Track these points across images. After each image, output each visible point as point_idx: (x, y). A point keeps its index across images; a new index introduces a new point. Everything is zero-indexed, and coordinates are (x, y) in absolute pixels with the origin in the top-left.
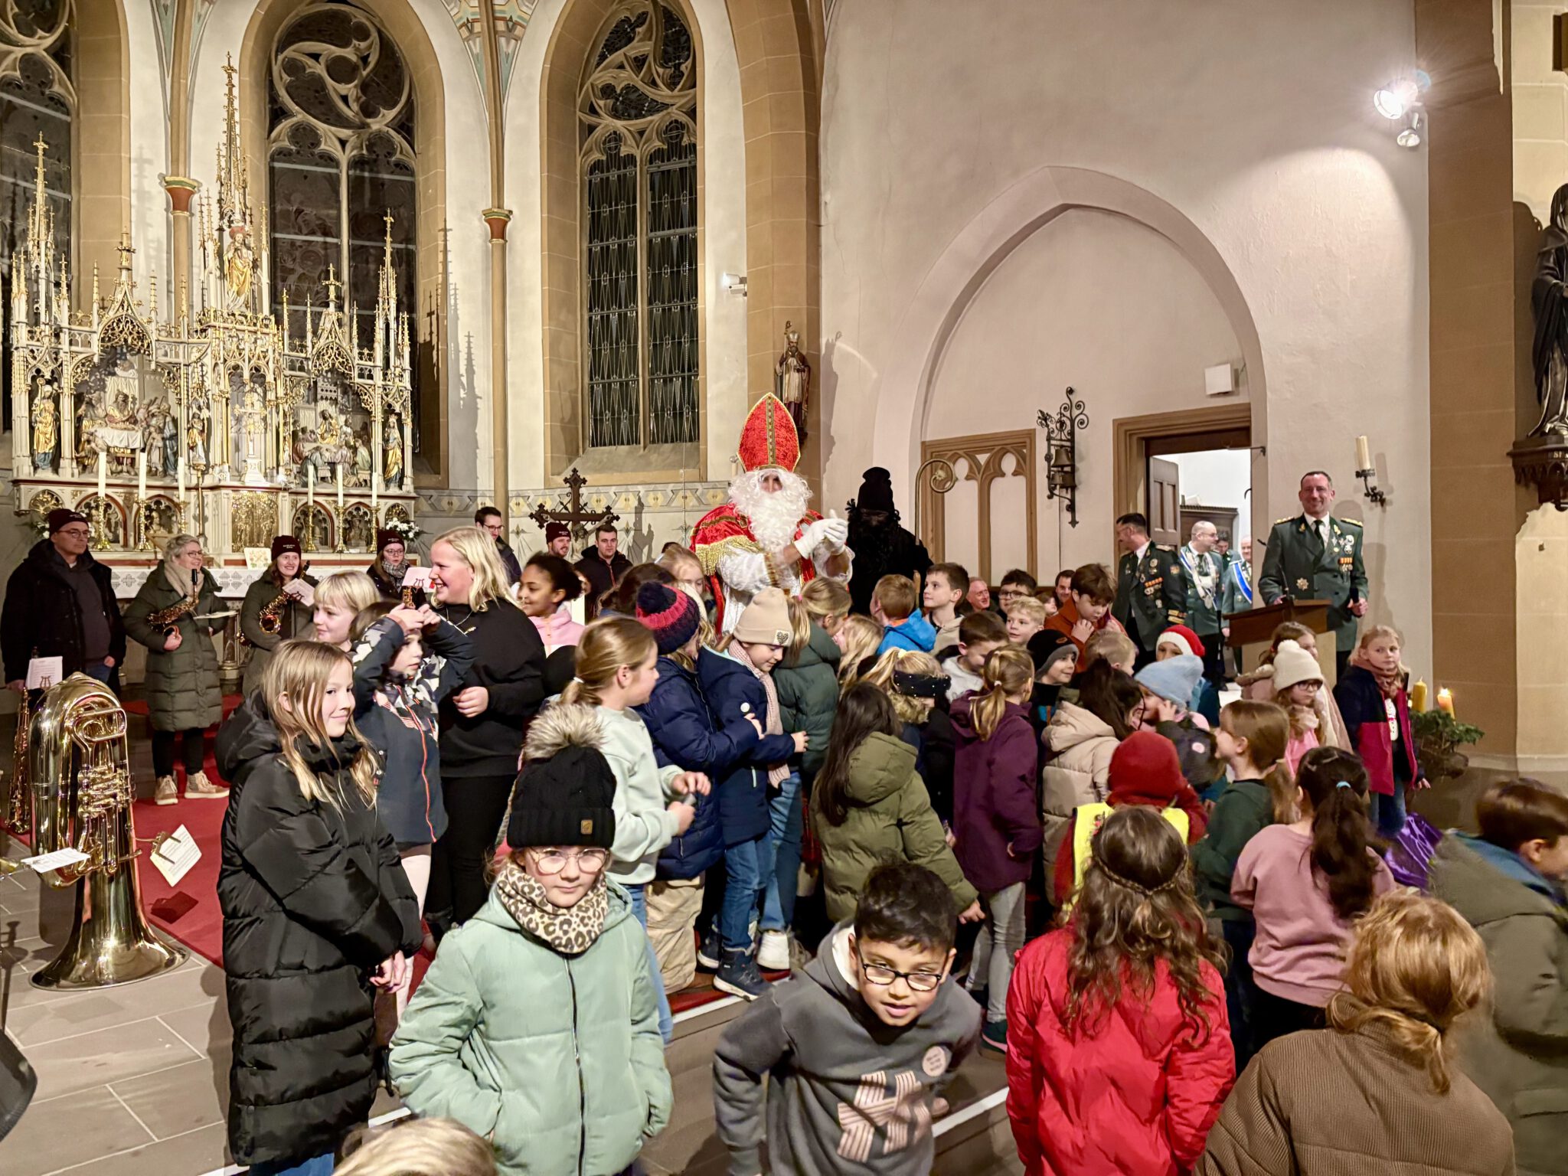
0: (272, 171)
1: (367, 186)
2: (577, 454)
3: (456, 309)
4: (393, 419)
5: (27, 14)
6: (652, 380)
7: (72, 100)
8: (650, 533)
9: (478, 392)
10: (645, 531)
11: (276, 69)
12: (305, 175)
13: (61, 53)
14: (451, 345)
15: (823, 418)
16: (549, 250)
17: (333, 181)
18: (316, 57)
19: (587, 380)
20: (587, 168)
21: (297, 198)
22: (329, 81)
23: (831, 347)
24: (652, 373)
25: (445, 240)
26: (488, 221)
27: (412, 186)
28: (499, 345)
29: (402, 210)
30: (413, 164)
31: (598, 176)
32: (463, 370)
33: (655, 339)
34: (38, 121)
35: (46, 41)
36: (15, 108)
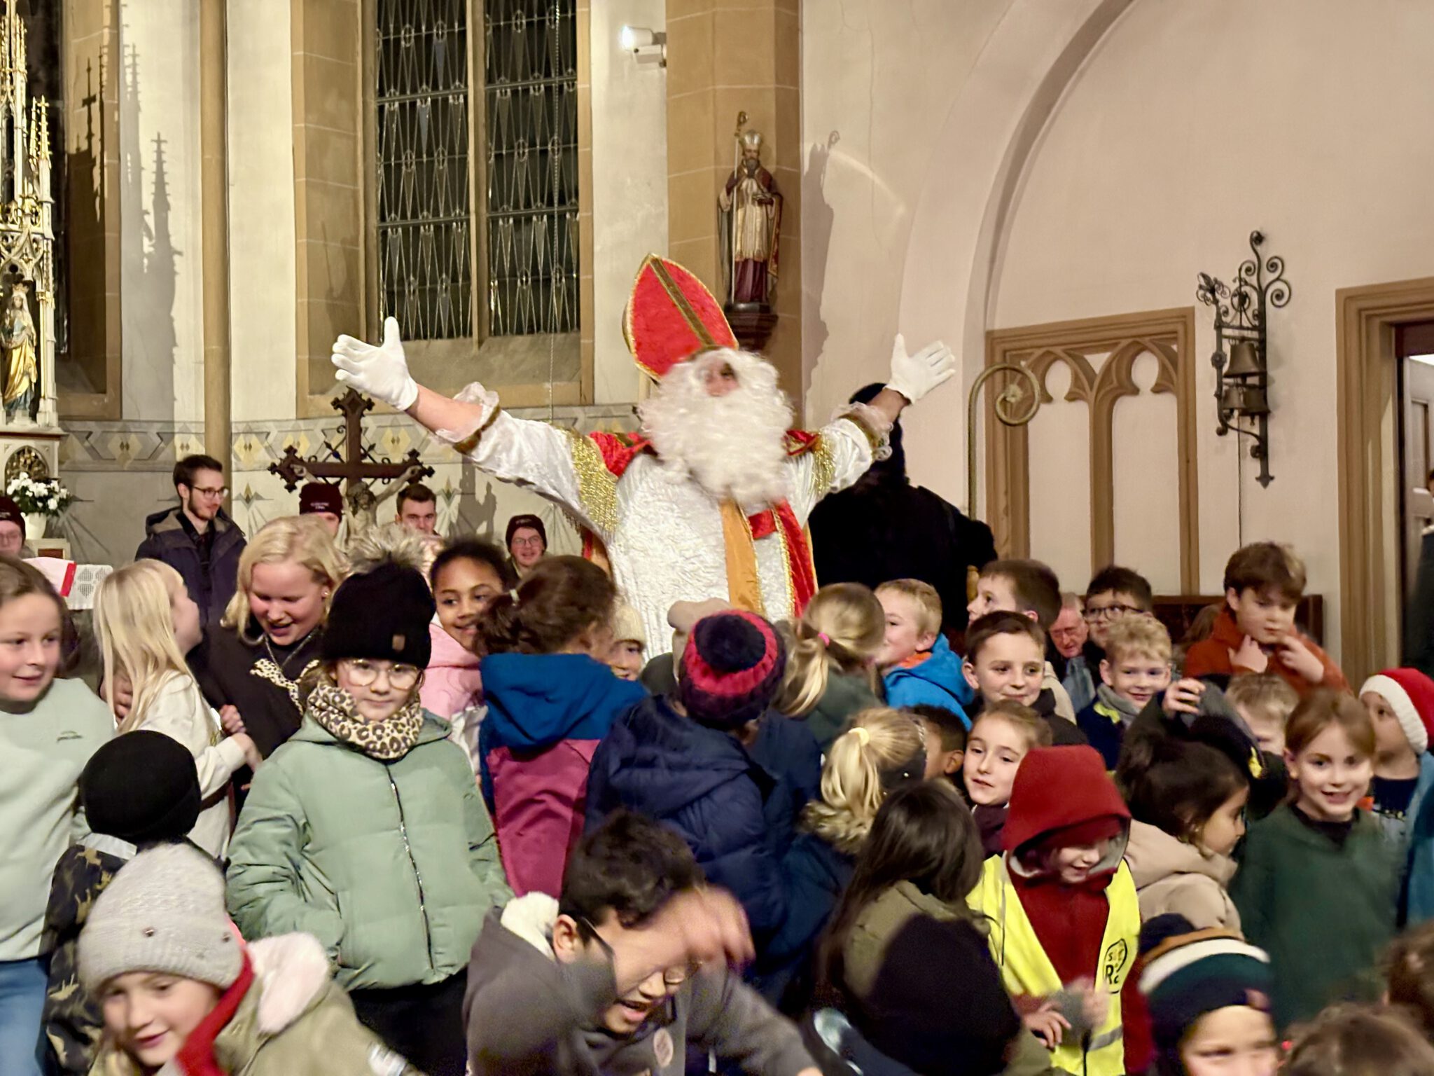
3: (135, 93)
6: (494, 221)
8: (491, 499)
9: (176, 242)
10: (480, 496)
14: (127, 158)
15: (804, 288)
19: (374, 220)
23: (819, 159)
24: (493, 207)
28: (213, 156)
32: (148, 201)
33: (499, 146)
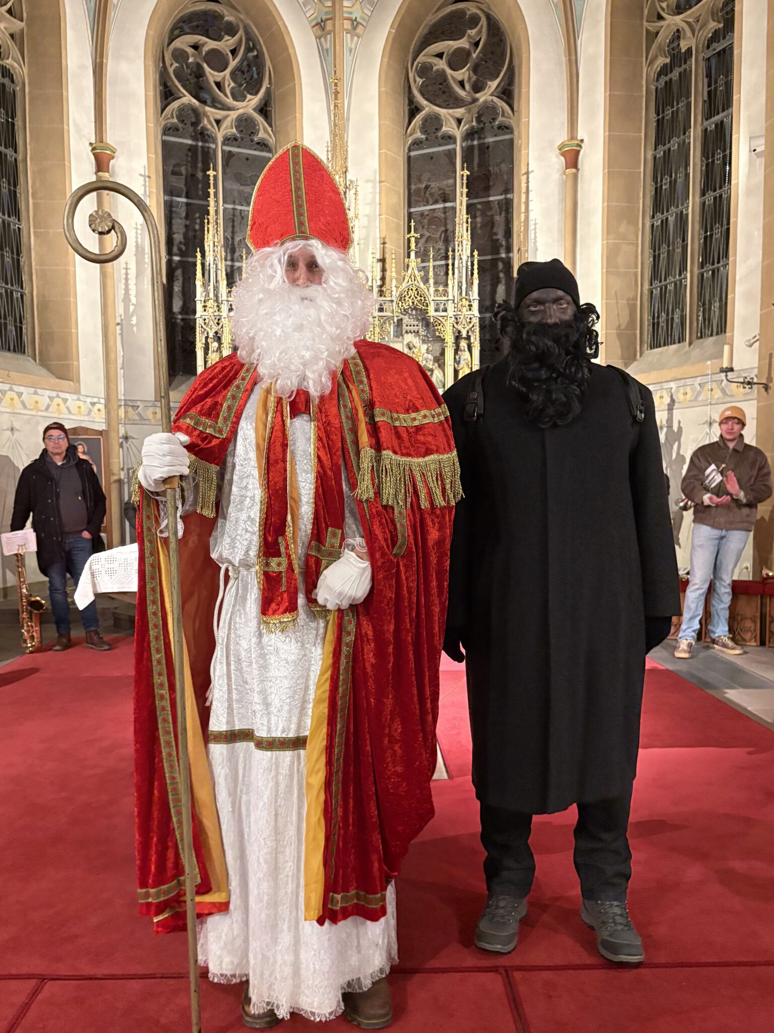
0: (409, 158)
1: (476, 153)
2: (634, 358)
3: (535, 242)
4: (463, 344)
5: (241, 85)
6: (702, 274)
7: (272, 141)
8: (680, 428)
10: (675, 428)
11: (411, 75)
12: (431, 157)
13: (264, 110)
16: (609, 167)
17: (451, 155)
18: (440, 55)
19: (646, 286)
20: (653, 75)
21: (426, 176)
22: (449, 71)
24: (702, 266)
25: (528, 182)
26: (563, 154)
27: (511, 142)
29: (503, 166)
30: (512, 122)
31: (664, 79)
33: (706, 232)
34: (249, 161)
35: (253, 102)
36: (233, 155)
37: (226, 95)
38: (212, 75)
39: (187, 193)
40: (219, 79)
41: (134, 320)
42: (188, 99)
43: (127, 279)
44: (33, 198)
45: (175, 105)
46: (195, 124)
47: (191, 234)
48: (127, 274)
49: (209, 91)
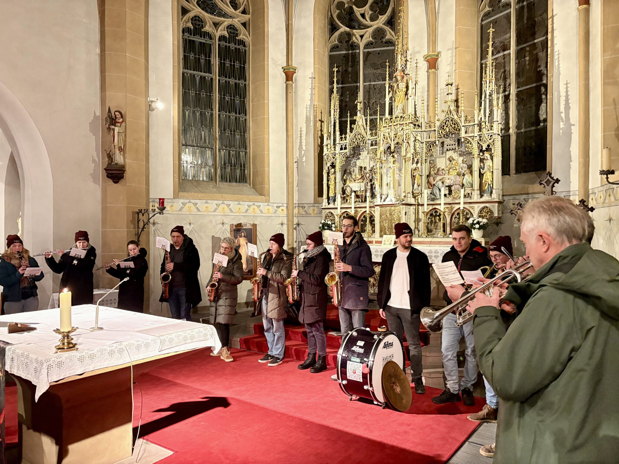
0: (482, 26)
1: (526, 10)
4: (487, 155)
5: (375, 12)
7: (394, 39)
9: (572, 122)
13: (390, 22)
17: (508, 17)
34: (380, 54)
35: (383, 19)
36: (371, 53)
37: (367, 21)
38: (358, 11)
39: (342, 81)
40: (362, 12)
41: (304, 158)
42: (344, 29)
43: (301, 137)
44: (252, 102)
45: (337, 34)
46: (348, 42)
47: (344, 104)
48: (301, 134)
49: (358, 20)
